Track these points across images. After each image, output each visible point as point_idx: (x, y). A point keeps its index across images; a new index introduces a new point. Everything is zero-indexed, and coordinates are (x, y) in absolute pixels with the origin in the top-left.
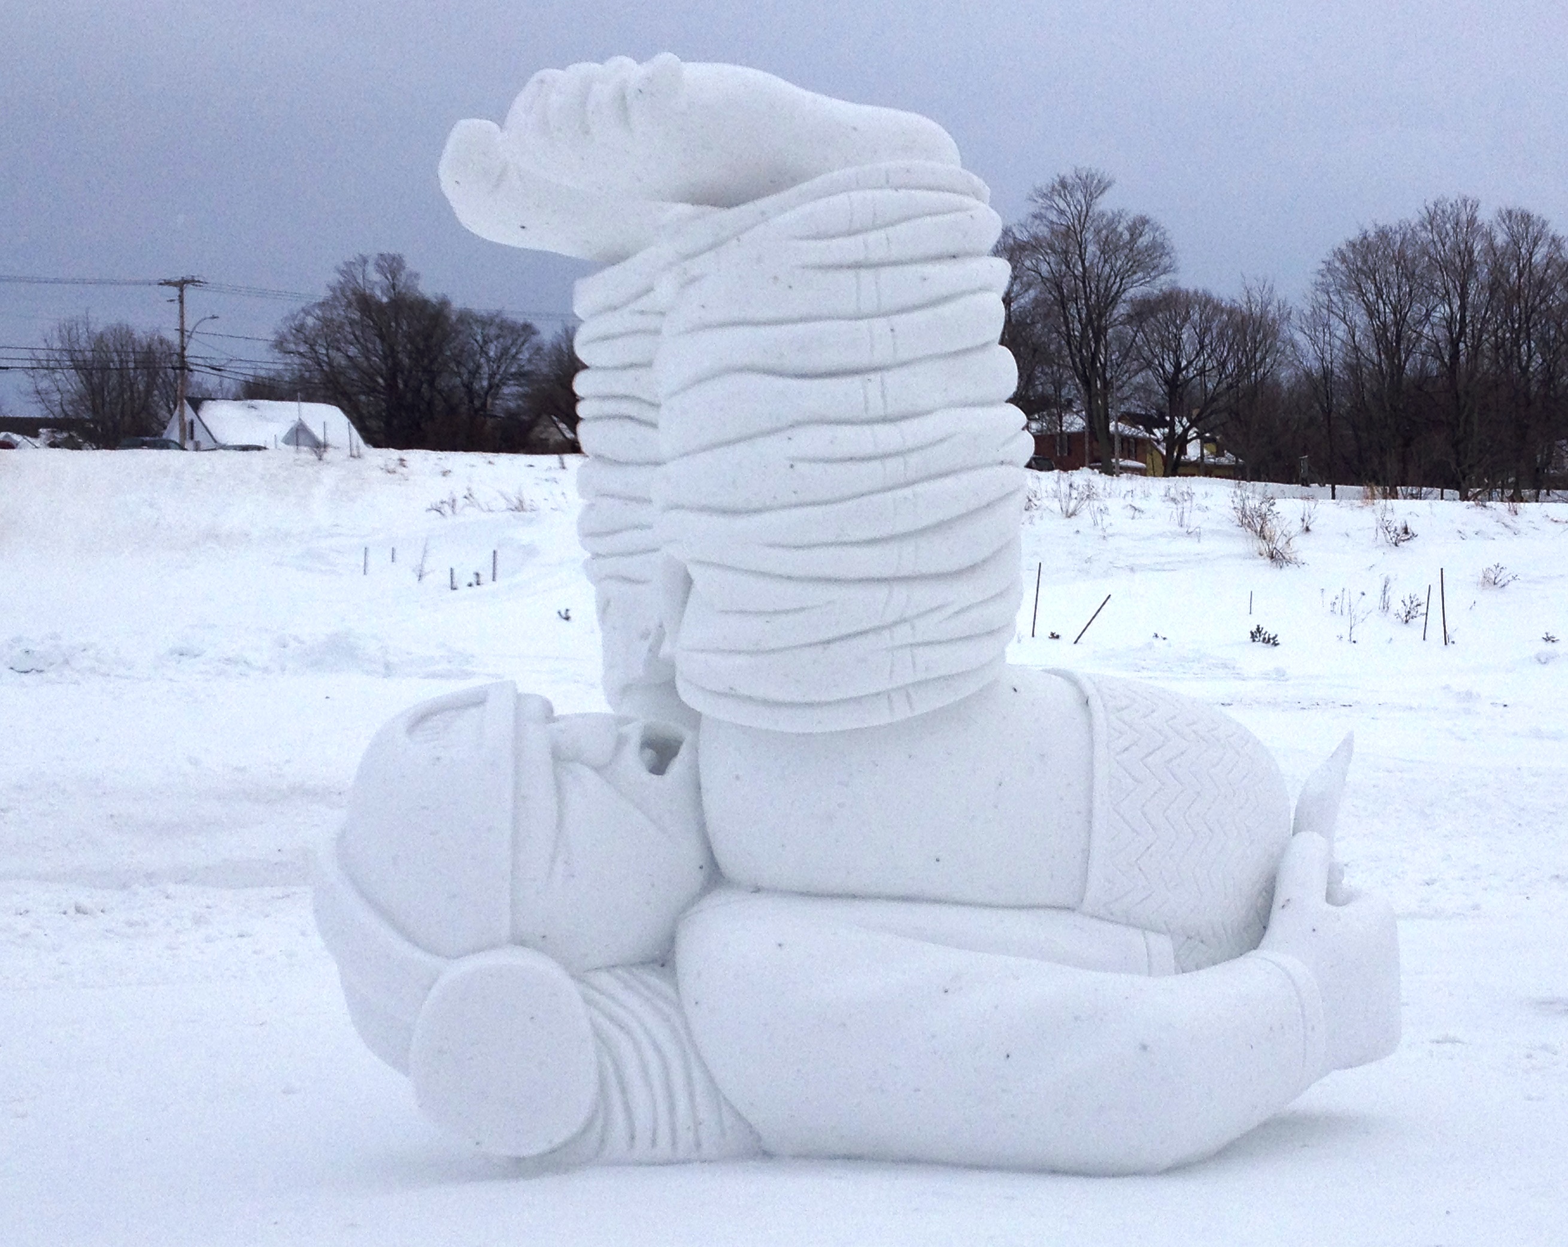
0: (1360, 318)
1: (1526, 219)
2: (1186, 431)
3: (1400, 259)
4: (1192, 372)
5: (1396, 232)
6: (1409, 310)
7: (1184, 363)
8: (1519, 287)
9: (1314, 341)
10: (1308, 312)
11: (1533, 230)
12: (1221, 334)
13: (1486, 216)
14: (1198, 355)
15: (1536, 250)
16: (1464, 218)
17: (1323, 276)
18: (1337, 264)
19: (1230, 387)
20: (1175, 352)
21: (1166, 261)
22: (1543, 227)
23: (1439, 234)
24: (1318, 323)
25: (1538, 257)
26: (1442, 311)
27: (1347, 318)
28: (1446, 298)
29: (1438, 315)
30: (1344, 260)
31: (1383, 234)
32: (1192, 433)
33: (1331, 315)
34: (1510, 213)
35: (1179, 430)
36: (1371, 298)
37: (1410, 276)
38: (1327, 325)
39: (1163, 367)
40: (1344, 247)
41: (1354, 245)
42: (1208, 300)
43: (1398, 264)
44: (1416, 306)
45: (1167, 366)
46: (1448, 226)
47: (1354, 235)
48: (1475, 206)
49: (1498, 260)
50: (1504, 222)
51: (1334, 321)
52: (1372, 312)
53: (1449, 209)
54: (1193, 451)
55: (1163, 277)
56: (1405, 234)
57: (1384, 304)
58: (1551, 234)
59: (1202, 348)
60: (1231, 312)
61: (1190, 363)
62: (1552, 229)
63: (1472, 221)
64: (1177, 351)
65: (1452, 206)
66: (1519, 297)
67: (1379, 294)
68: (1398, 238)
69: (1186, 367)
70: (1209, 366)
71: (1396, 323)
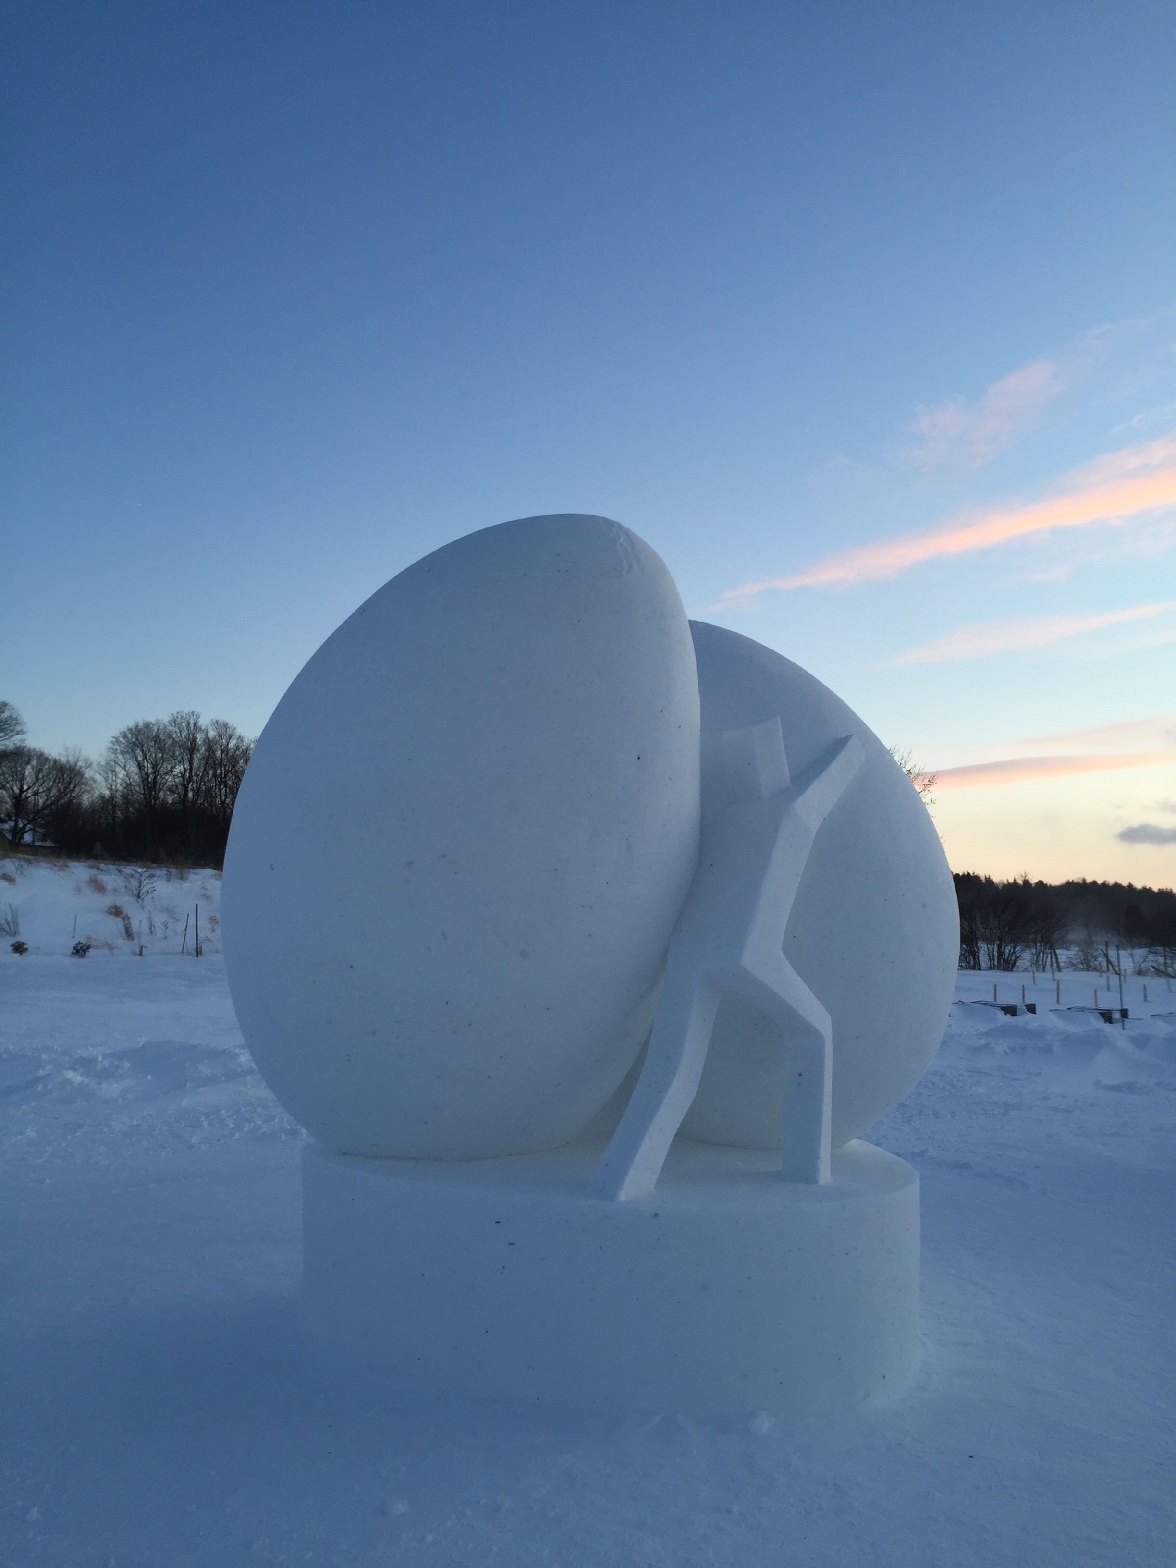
0: (133, 768)
1: (225, 726)
2: (25, 826)
3: (157, 739)
4: (30, 793)
5: (154, 725)
6: (161, 767)
7: (25, 787)
8: (221, 759)
9: (106, 779)
10: (103, 763)
11: (229, 732)
12: (49, 773)
13: (203, 722)
14: (34, 784)
15: (231, 741)
16: (192, 722)
17: (114, 744)
18: (121, 739)
19: (52, 804)
20: (21, 781)
21: (18, 728)
22: (234, 729)
23: (179, 728)
24: (109, 768)
25: (232, 745)
26: (179, 769)
27: (127, 769)
28: (182, 761)
29: (177, 770)
30: (125, 737)
31: (147, 726)
32: (27, 828)
33: (116, 765)
34: (217, 722)
35: (21, 825)
36: (140, 758)
37: (162, 749)
38: (114, 771)
39: (12, 789)
40: (126, 730)
41: (131, 729)
42: (42, 754)
43: (155, 742)
44: (165, 764)
45: (15, 788)
46: (184, 725)
47: (131, 724)
48: (198, 717)
49: (210, 744)
50: (214, 725)
51: (118, 769)
52: (140, 767)
53: (185, 716)
54: (28, 838)
55: (16, 737)
56: (159, 726)
57: (147, 762)
58: (238, 734)
59: (37, 779)
60: (55, 762)
61: (29, 788)
62: (239, 732)
63: (195, 724)
64: (22, 780)
65: (186, 714)
66: (221, 766)
67: (145, 756)
68: (156, 728)
69: (27, 790)
70: (41, 790)
71: (154, 773)
